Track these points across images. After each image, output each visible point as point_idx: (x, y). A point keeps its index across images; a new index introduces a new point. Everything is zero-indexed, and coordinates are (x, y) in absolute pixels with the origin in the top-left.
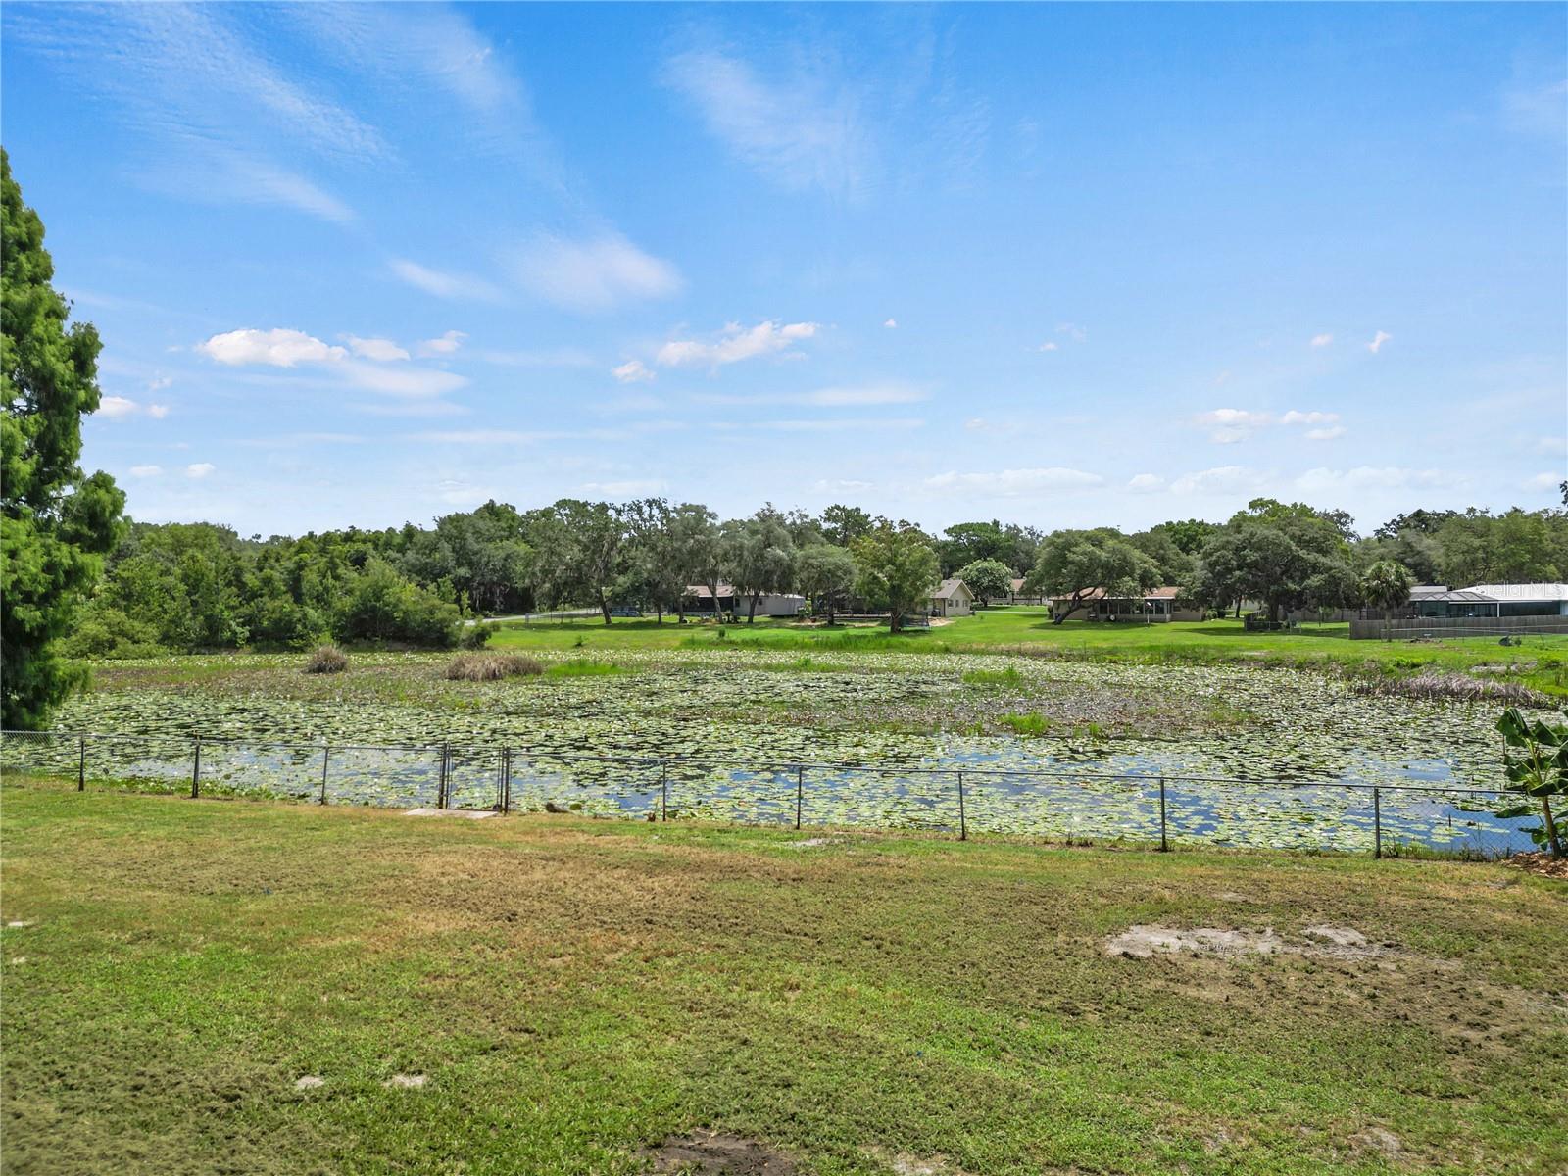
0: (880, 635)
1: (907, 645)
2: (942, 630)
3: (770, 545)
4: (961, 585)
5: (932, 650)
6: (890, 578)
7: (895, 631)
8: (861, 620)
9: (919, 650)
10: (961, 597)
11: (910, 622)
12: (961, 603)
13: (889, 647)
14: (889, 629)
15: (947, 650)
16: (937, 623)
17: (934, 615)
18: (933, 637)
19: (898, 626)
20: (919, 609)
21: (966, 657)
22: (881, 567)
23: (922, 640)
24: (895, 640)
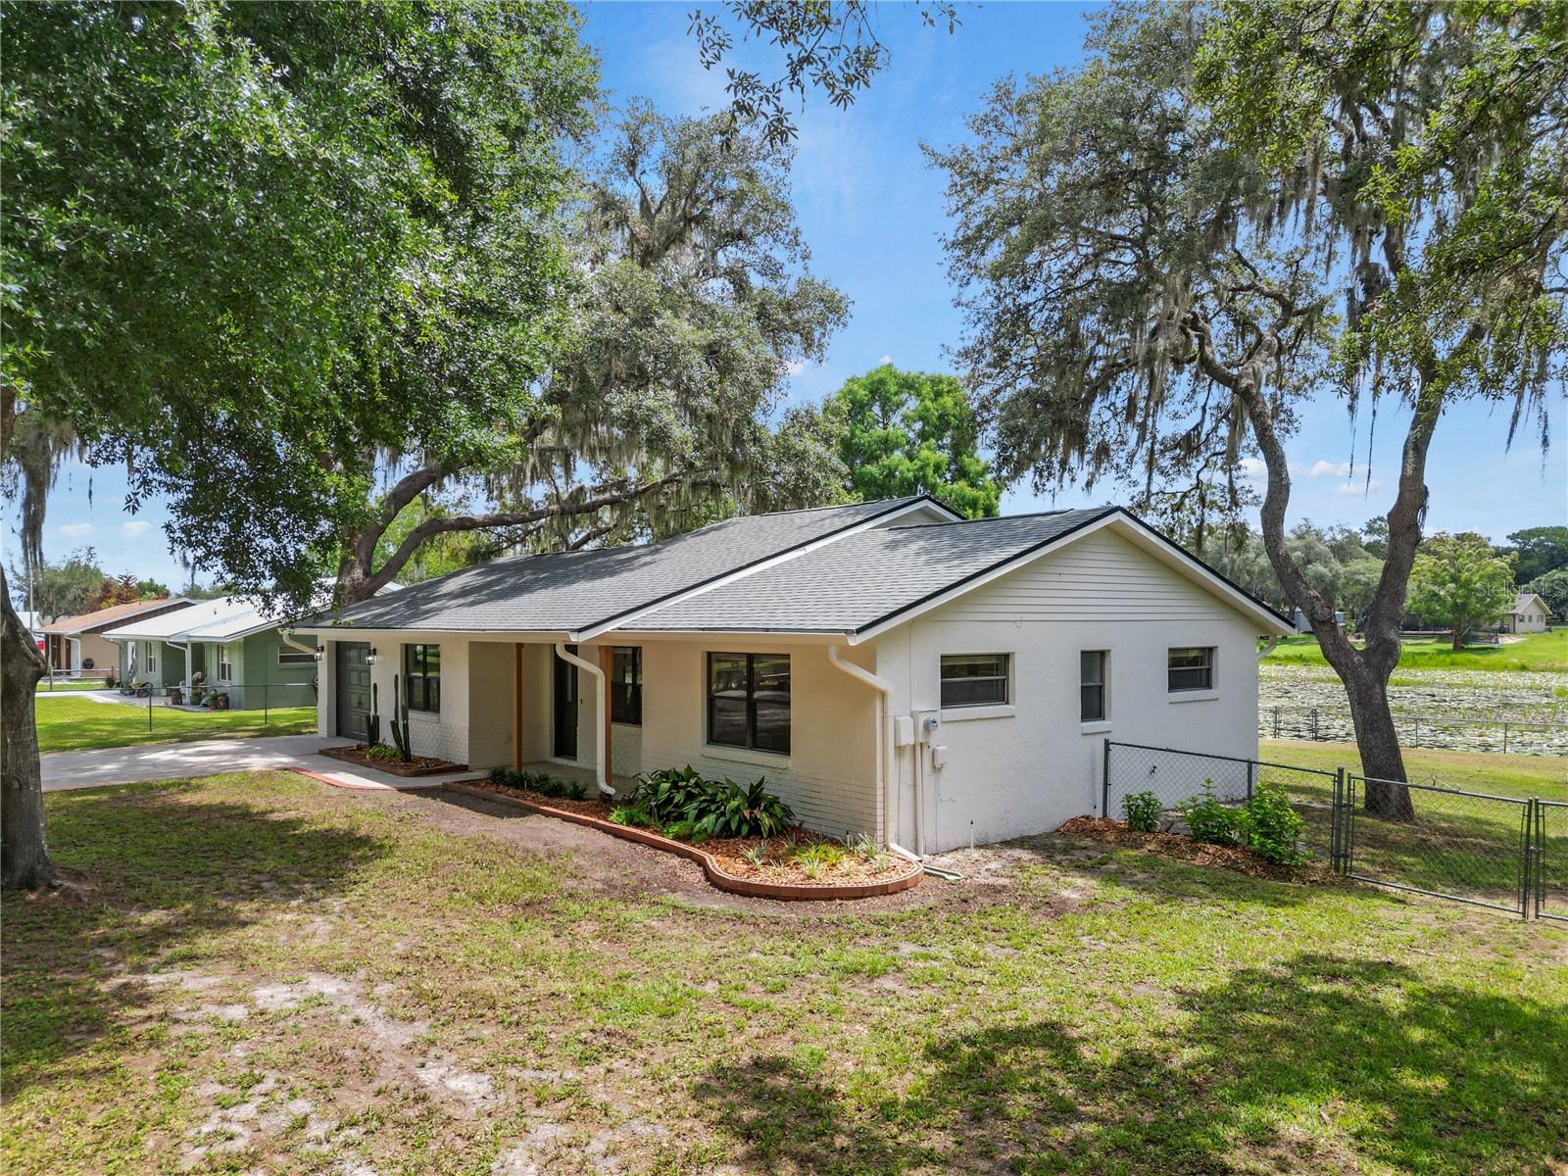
0: (1441, 652)
1: (1475, 662)
2: (1515, 647)
3: (1309, 562)
4: (1535, 600)
5: (1505, 668)
6: (1453, 596)
7: (1458, 649)
8: (1415, 637)
9: (1489, 668)
10: (1535, 612)
11: (1475, 639)
12: (1534, 619)
13: (1453, 664)
14: (1450, 646)
15: (1524, 668)
16: (1506, 640)
17: (1503, 631)
18: (1506, 655)
19: (1461, 643)
20: (1486, 626)
21: (1549, 675)
22: (1443, 584)
23: (1494, 657)
24: (1460, 657)
